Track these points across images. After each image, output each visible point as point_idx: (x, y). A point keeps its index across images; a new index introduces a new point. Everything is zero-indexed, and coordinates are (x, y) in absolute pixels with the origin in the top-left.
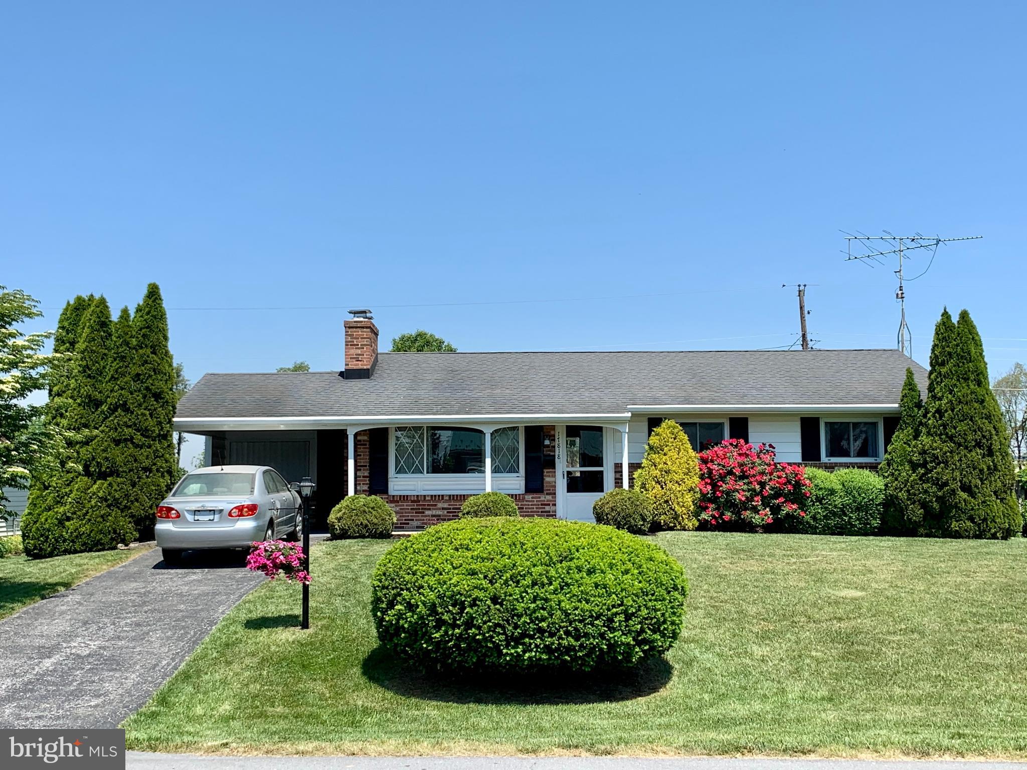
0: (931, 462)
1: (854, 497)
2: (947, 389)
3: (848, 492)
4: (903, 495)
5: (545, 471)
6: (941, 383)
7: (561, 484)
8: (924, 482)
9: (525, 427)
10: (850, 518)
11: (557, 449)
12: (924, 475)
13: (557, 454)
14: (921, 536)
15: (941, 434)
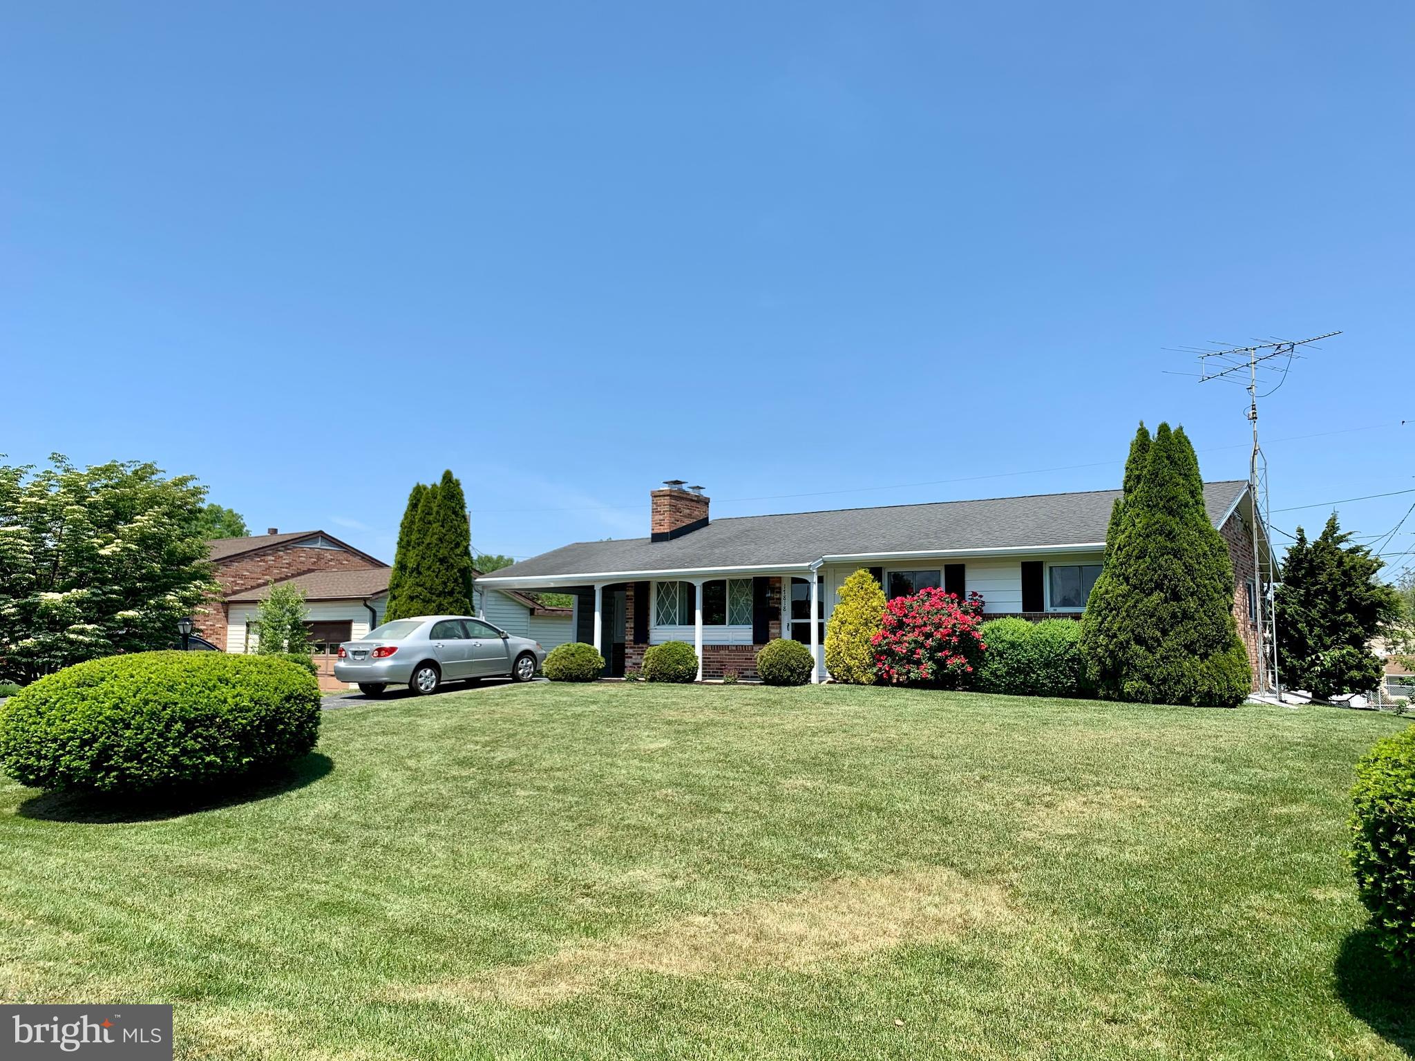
5: (771, 622)
7: (786, 635)
11: (783, 601)
13: (783, 605)
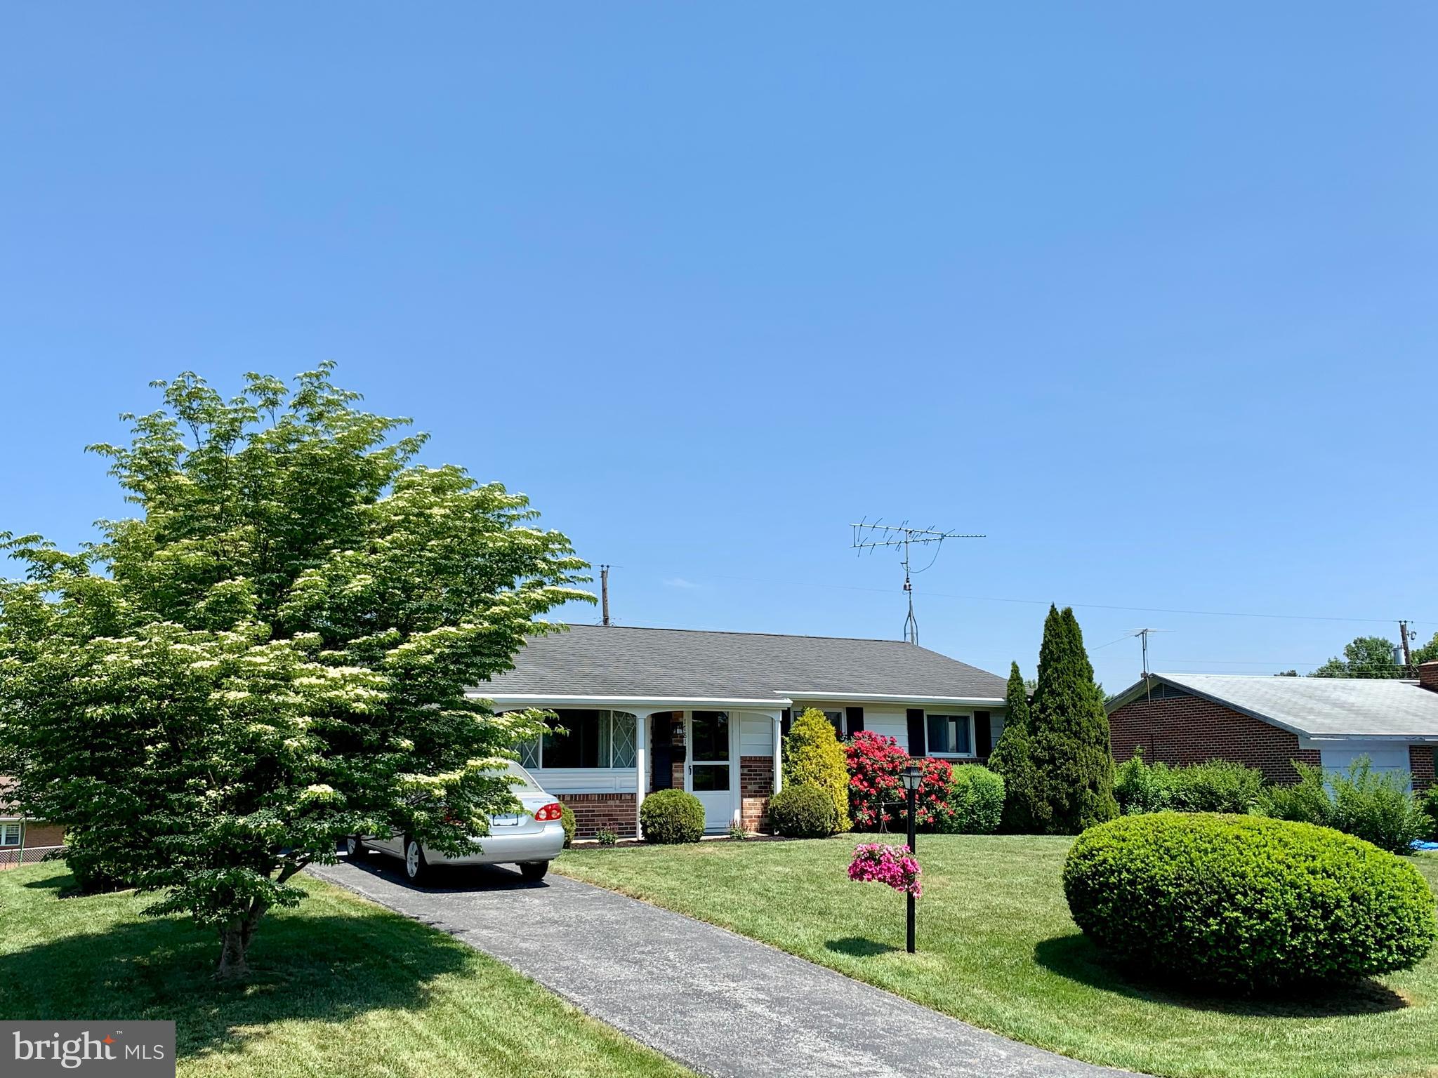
0: (1059, 758)
1: (982, 794)
2: (1065, 684)
3: (976, 788)
4: (1029, 791)
5: (674, 765)
6: (1058, 678)
7: (688, 780)
8: (1051, 779)
9: (653, 716)
10: (979, 816)
11: (685, 739)
12: (1051, 771)
13: (685, 745)
14: (1050, 833)
15: (1065, 730)
